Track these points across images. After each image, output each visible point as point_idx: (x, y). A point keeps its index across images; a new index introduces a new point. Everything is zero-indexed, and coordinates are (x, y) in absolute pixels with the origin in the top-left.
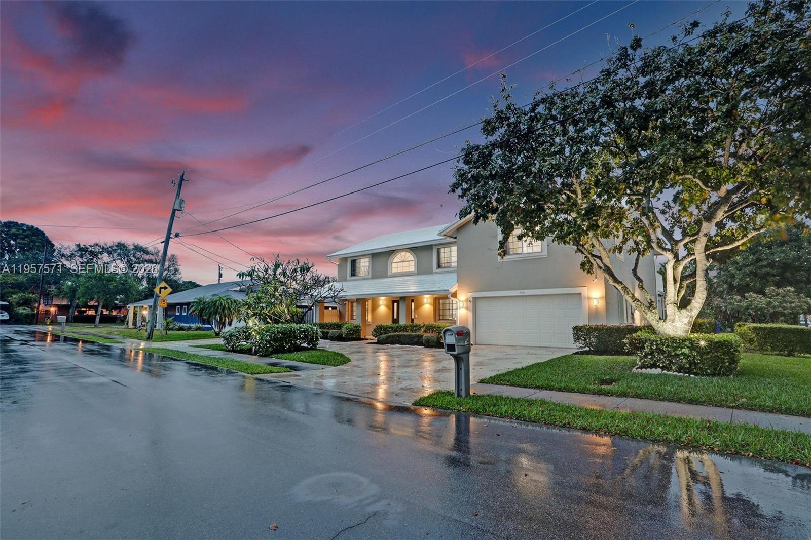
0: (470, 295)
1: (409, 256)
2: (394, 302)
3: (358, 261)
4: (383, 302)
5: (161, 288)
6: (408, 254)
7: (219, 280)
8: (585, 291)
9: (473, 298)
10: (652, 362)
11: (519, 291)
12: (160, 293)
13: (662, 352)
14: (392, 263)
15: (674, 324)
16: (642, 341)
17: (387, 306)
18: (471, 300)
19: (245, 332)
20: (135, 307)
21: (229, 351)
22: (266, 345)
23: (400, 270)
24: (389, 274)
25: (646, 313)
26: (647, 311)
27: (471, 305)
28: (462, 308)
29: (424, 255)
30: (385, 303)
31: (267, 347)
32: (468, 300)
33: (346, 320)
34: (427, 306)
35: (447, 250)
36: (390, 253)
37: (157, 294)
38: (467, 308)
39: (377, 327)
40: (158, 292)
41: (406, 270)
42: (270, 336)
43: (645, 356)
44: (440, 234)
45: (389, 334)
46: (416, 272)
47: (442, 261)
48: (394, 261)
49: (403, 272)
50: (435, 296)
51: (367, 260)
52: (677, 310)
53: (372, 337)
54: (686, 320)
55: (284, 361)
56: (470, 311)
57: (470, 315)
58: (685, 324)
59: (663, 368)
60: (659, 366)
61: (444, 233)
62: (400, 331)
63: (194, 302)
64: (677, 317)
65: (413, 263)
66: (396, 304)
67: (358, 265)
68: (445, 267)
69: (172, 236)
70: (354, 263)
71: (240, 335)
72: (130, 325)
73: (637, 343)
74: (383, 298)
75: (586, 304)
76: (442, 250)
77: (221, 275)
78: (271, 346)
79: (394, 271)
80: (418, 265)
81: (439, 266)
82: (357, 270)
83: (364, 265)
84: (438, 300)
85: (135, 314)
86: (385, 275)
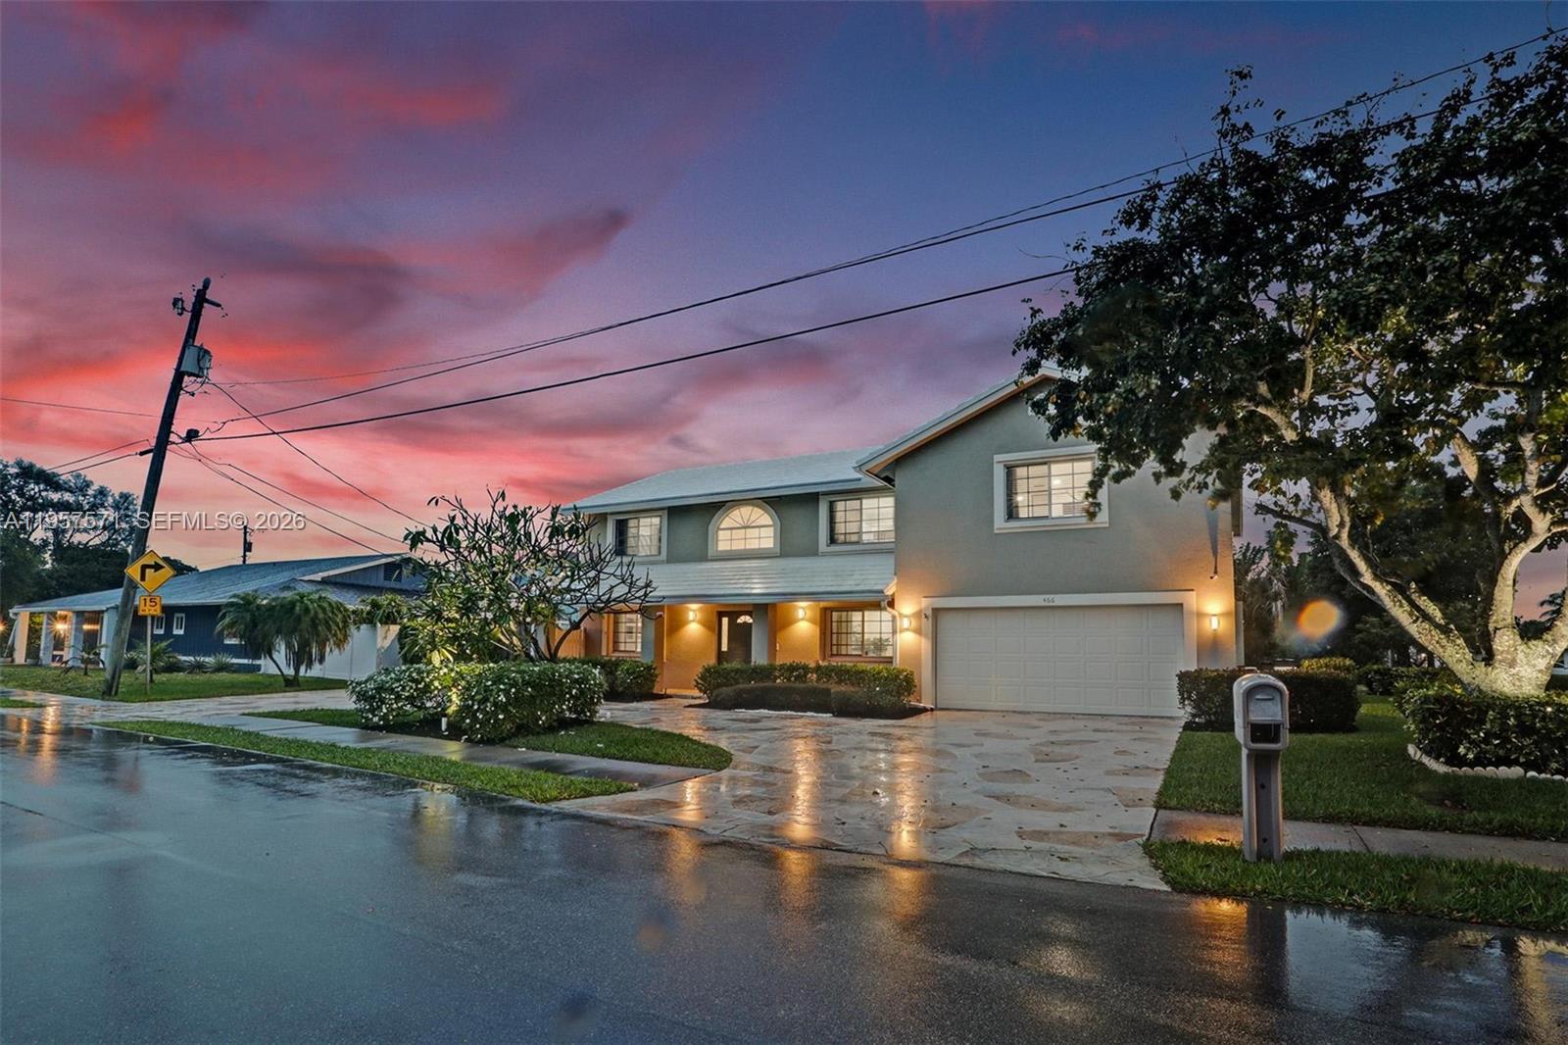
0: (925, 603)
1: (762, 517)
2: (721, 615)
3: (632, 523)
4: (694, 613)
5: (144, 567)
6: (758, 512)
7: (244, 556)
8: (1191, 600)
9: (933, 609)
10: (1501, 752)
11: (1042, 597)
12: (143, 578)
13: (1524, 730)
14: (719, 529)
15: (1513, 671)
16: (1479, 708)
17: (706, 624)
18: (929, 613)
19: (417, 682)
20: (32, 615)
21: (377, 728)
22: (495, 714)
23: (738, 546)
24: (710, 553)
25: (1443, 647)
26: (1444, 642)
27: (927, 625)
28: (907, 630)
29: (798, 516)
30: (699, 616)
31: (497, 720)
32: (918, 615)
33: (604, 653)
34: (803, 623)
35: (854, 504)
36: (712, 509)
37: (131, 581)
38: (918, 631)
39: (706, 669)
40: (137, 577)
41: (753, 545)
42: (507, 693)
43: (1486, 740)
44: (859, 468)
45: (741, 686)
46: (778, 550)
47: (840, 528)
48: (722, 527)
49: (745, 550)
50: (822, 604)
51: (656, 521)
52: (1519, 641)
53: (696, 693)
54: (1542, 664)
55: (572, 757)
56: (926, 636)
57: (925, 645)
58: (1540, 671)
59: (1527, 767)
60: (1516, 763)
61: (869, 466)
62: (761, 680)
63: (232, 604)
64: (1521, 656)
65: (770, 532)
66: (725, 620)
67: (632, 531)
68: (845, 543)
69: (173, 438)
70: (622, 528)
71: (404, 689)
72: (20, 657)
73: (1468, 713)
74: (694, 606)
75: (1192, 627)
76: (840, 506)
77: (248, 547)
78: (509, 717)
79: (723, 546)
80: (783, 535)
81: (833, 540)
82: (631, 542)
83: (646, 531)
84: (828, 612)
85: (34, 633)
86: (703, 557)
